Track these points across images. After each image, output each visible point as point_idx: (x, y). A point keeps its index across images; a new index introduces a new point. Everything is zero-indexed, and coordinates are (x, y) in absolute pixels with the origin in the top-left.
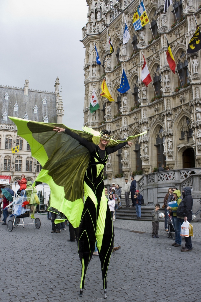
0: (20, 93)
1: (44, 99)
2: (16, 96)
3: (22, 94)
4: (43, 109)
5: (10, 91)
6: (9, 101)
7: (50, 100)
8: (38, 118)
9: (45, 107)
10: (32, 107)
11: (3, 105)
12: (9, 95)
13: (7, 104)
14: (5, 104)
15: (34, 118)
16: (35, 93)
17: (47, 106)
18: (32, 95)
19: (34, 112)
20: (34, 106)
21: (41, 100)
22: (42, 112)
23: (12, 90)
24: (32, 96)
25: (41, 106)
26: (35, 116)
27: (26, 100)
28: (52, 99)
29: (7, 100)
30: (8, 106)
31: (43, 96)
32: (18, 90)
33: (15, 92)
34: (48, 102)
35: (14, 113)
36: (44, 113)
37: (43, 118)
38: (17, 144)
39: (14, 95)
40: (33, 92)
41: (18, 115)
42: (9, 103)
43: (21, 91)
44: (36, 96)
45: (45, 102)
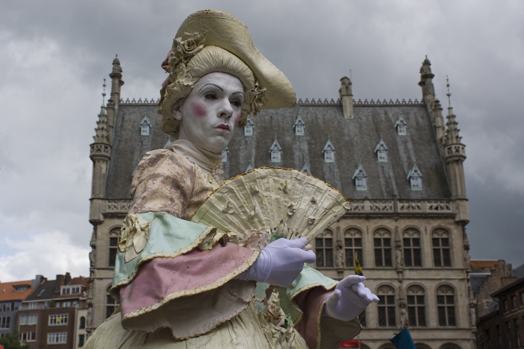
0: (331, 113)
1: (398, 122)
2: (324, 123)
3: (338, 116)
4: (401, 148)
5: (305, 112)
6: (308, 138)
7: (414, 124)
8: (392, 174)
9: (405, 143)
10: (370, 148)
11: (294, 151)
12: (306, 123)
13: (305, 147)
14: (298, 146)
15: (381, 175)
16: (370, 109)
17: (409, 139)
18: (365, 116)
19: (380, 160)
20: (374, 143)
21: (391, 127)
22: (400, 158)
23: (311, 109)
24: (364, 118)
25: (395, 140)
26: (383, 170)
27: (352, 130)
28: (420, 120)
29: (303, 137)
30: (307, 152)
31: (393, 115)
32: (326, 108)
33: (320, 112)
34: (411, 130)
35: (326, 169)
36: (406, 159)
37: (406, 173)
38: (346, 250)
39: (317, 121)
40: (365, 108)
41: (337, 173)
42: (309, 144)
43: (335, 109)
44: (375, 116)
45: (402, 129)
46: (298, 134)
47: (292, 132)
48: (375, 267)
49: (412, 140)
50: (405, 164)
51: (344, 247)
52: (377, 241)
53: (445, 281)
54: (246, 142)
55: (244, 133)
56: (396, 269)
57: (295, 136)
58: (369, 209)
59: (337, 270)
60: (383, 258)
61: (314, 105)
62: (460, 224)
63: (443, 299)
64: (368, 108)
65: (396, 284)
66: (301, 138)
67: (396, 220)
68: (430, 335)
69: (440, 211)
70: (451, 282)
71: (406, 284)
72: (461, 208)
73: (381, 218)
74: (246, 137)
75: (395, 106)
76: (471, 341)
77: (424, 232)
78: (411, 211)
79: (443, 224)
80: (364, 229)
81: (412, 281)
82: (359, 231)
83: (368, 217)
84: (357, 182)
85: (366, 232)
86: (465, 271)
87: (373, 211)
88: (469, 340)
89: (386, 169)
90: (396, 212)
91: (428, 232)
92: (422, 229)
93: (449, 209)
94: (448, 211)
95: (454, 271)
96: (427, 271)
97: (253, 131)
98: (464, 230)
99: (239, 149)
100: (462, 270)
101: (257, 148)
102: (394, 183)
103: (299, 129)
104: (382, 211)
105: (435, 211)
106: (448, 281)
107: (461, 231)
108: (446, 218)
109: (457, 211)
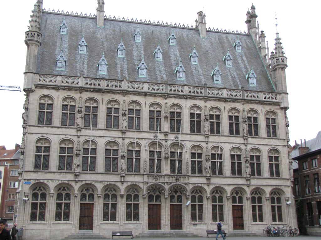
0: (192, 34)
1: (236, 43)
2: (188, 39)
3: (196, 36)
4: (239, 59)
6: (179, 47)
7: (245, 46)
8: (236, 75)
9: (242, 57)
10: (219, 58)
11: (171, 55)
12: (177, 38)
13: (178, 53)
14: (173, 52)
15: (229, 75)
16: (217, 34)
17: (244, 55)
18: (214, 38)
19: (227, 66)
21: (231, 46)
22: (239, 66)
23: (178, 30)
26: (230, 72)
27: (206, 45)
28: (249, 44)
29: (175, 46)
30: (179, 56)
31: (231, 39)
32: (188, 31)
33: (185, 33)
34: (244, 49)
35: (193, 68)
36: (243, 67)
37: (245, 75)
38: (210, 122)
39: (183, 38)
40: (213, 33)
41: (201, 71)
42: (180, 51)
43: (194, 31)
44: (220, 39)
45: (239, 48)
46: (171, 44)
47: (167, 43)
48: (229, 135)
49: (245, 55)
50: (244, 70)
51: (209, 121)
52: (230, 118)
53: (274, 146)
54: (137, 46)
55: (135, 40)
56: (243, 137)
57: (170, 45)
58: (226, 95)
59: (205, 135)
60: (234, 129)
61: (180, 28)
62: (284, 109)
63: (272, 158)
64: (215, 33)
65: (243, 147)
66: (174, 47)
67: (243, 104)
68: (264, 182)
69: (271, 100)
70: (277, 147)
71: (249, 147)
72: (285, 99)
73: (233, 102)
74: (136, 43)
75: (232, 34)
76: (290, 187)
77: (261, 114)
78: (253, 98)
79: (272, 109)
80: (222, 109)
81: (253, 146)
82: (219, 110)
83: (226, 100)
84: (215, 77)
85: (224, 111)
86: (286, 140)
87: (228, 97)
88: (289, 186)
89: (232, 72)
90: (244, 98)
91: (263, 113)
92: (259, 111)
93: (277, 99)
94: (276, 101)
95: (280, 140)
96: (262, 139)
97: (141, 40)
98: (285, 113)
99: (132, 50)
100: (285, 139)
101: (145, 50)
102: (238, 81)
103: (173, 41)
104: (234, 98)
105: (268, 100)
106: (276, 147)
107: (284, 114)
108: (275, 105)
109: (282, 101)
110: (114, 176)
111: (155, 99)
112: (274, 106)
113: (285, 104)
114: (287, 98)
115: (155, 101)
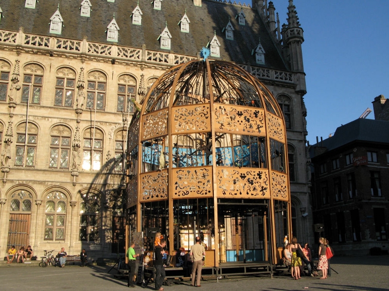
1: (239, 14)
3: (189, 2)
9: (245, 30)
10: (218, 29)
18: (211, 7)
20: (221, 26)
22: (243, 40)
27: (201, 14)
29: (160, 11)
35: (182, 37)
36: (248, 41)
37: (250, 50)
40: (210, 3)
41: (192, 41)
46: (155, 8)
47: (151, 6)
49: (251, 29)
50: (248, 45)
54: (109, 6)
57: (153, 9)
62: (300, 93)
64: (212, 3)
69: (284, 80)
70: (292, 142)
74: (108, 3)
76: (308, 194)
79: (286, 93)
84: (211, 49)
86: (303, 134)
88: (306, 193)
89: (233, 45)
93: (291, 80)
94: (290, 82)
98: (302, 99)
100: (301, 132)
101: (119, 12)
103: (157, 4)
105: (281, 80)
106: (290, 142)
107: (300, 100)
108: (289, 87)
109: (297, 83)
110: (63, 174)
111: (127, 69)
112: (288, 89)
113: (302, 86)
114: (304, 79)
115: (127, 71)
